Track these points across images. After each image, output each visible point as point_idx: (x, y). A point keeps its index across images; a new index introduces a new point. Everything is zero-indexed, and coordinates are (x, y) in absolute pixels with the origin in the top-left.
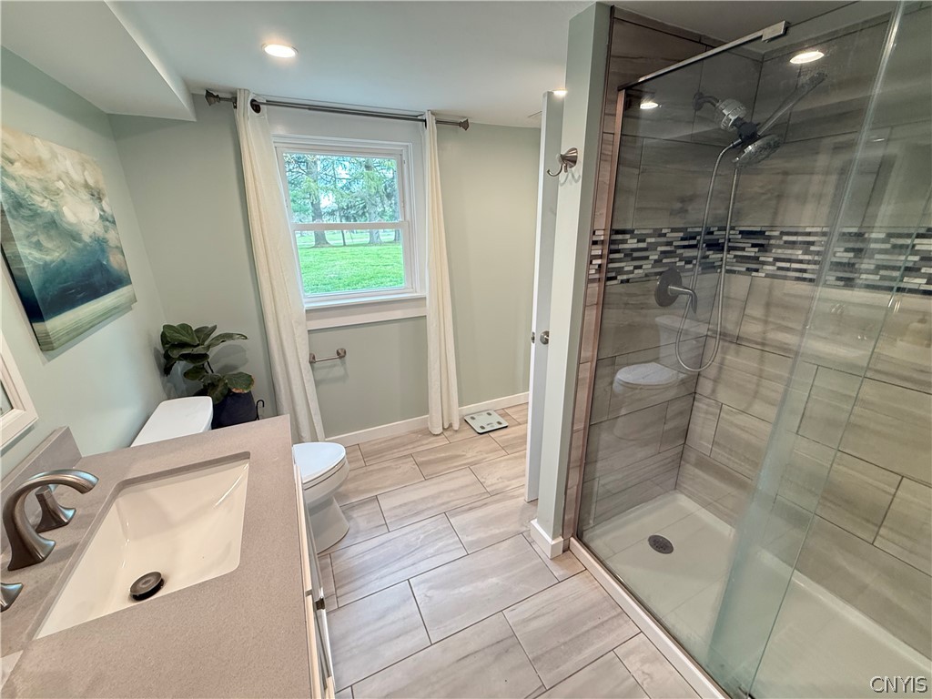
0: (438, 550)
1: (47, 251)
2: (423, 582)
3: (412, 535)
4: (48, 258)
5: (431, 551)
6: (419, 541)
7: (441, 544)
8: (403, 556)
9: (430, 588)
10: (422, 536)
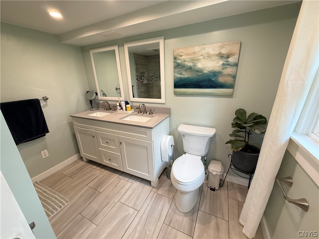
0: (136, 231)
1: (183, 75)
2: (132, 214)
3: (153, 229)
4: (182, 76)
5: (139, 228)
6: (147, 229)
7: (137, 235)
8: (148, 217)
9: (129, 214)
10: (148, 232)
